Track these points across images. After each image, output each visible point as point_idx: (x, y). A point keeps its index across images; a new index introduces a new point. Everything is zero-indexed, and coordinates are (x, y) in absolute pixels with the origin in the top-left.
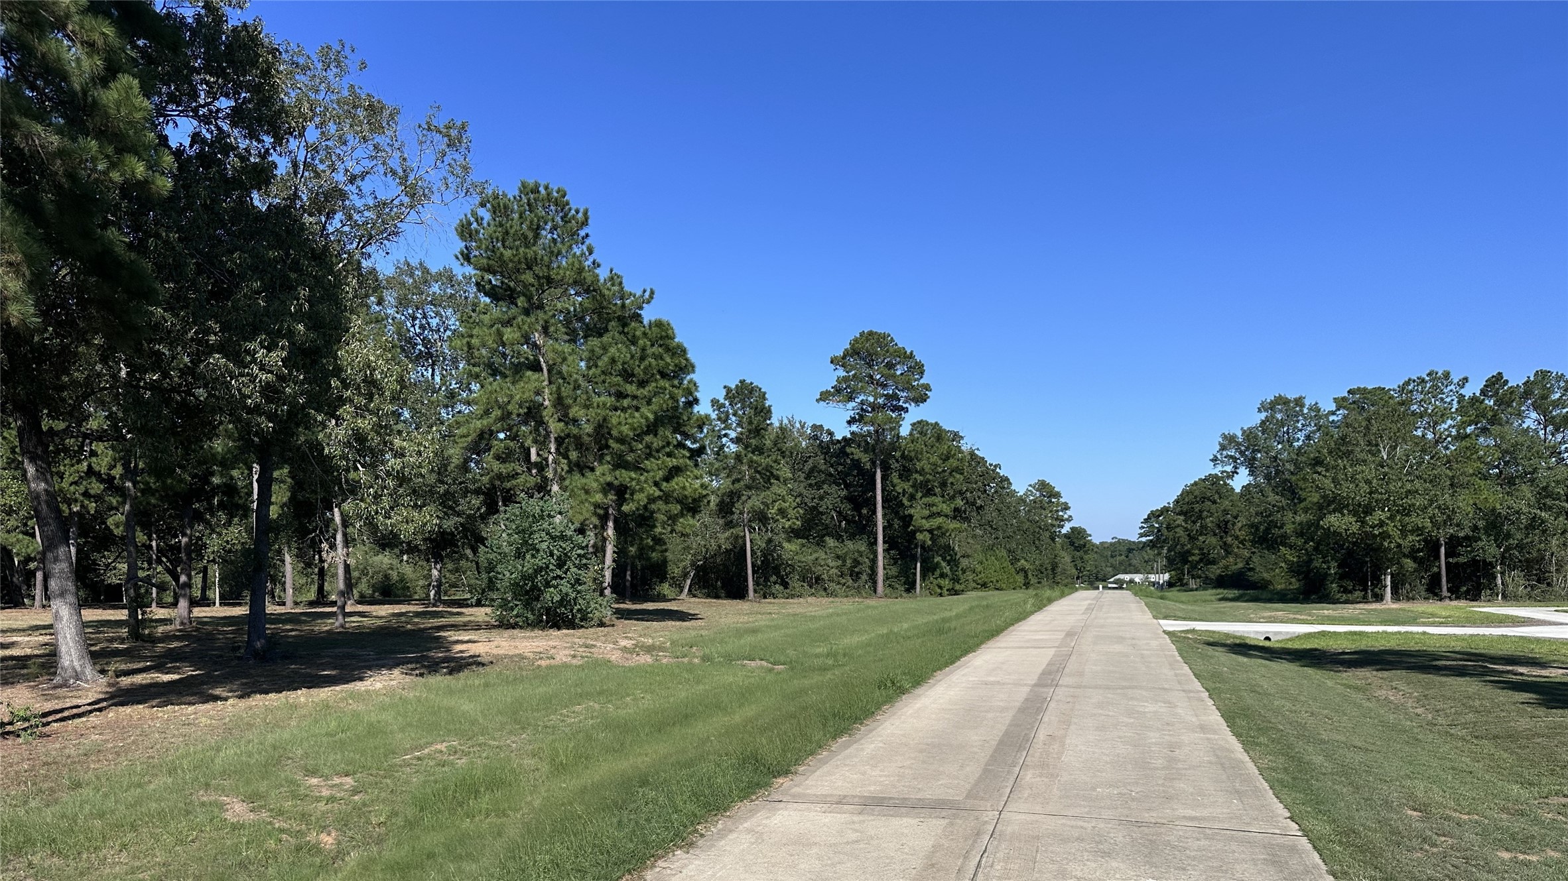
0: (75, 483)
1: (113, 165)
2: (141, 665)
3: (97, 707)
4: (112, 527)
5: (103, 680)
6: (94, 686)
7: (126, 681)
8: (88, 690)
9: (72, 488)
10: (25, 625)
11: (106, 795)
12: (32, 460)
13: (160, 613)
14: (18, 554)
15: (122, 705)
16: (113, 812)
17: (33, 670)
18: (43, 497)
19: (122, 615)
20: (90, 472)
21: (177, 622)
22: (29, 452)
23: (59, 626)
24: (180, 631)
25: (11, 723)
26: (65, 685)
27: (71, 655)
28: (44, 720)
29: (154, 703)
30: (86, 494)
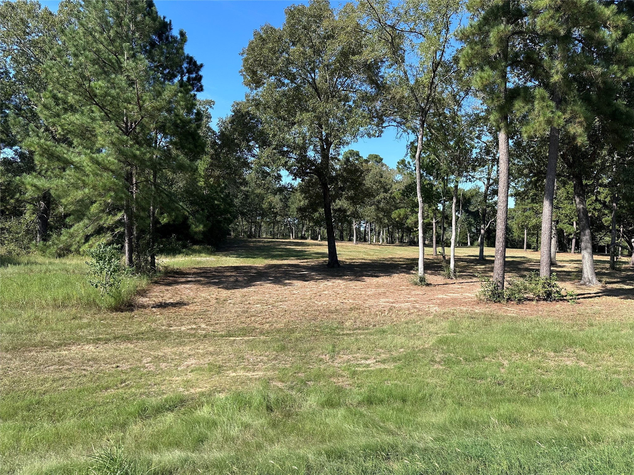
0: (590, 205)
1: (623, 73)
2: (615, 280)
3: (597, 295)
4: (604, 222)
5: (600, 285)
6: (596, 287)
7: (609, 286)
8: (593, 288)
9: (589, 207)
10: (568, 259)
11: (603, 332)
12: (578, 196)
13: (624, 259)
14: (566, 232)
15: (608, 296)
16: (607, 339)
17: (573, 277)
18: (582, 210)
19: (608, 258)
20: (597, 200)
21: (631, 264)
22: (577, 193)
23: (584, 261)
24: (632, 267)
25: (566, 296)
26: (584, 284)
27: (588, 272)
28: (577, 297)
29: (622, 297)
30: (594, 209)
